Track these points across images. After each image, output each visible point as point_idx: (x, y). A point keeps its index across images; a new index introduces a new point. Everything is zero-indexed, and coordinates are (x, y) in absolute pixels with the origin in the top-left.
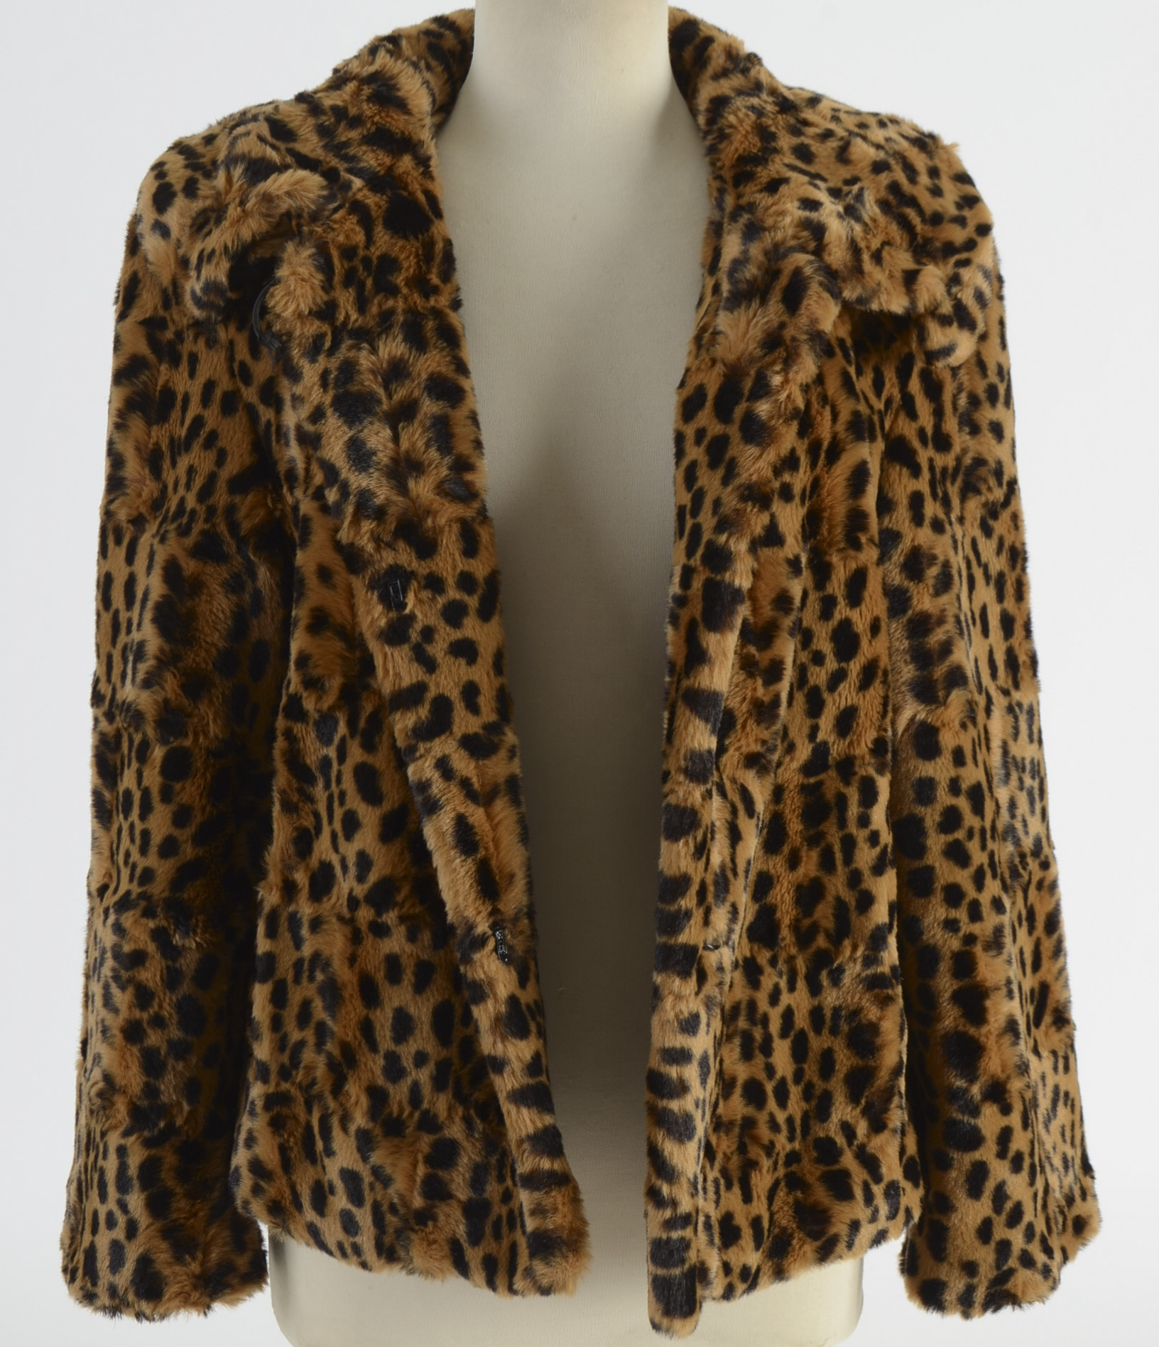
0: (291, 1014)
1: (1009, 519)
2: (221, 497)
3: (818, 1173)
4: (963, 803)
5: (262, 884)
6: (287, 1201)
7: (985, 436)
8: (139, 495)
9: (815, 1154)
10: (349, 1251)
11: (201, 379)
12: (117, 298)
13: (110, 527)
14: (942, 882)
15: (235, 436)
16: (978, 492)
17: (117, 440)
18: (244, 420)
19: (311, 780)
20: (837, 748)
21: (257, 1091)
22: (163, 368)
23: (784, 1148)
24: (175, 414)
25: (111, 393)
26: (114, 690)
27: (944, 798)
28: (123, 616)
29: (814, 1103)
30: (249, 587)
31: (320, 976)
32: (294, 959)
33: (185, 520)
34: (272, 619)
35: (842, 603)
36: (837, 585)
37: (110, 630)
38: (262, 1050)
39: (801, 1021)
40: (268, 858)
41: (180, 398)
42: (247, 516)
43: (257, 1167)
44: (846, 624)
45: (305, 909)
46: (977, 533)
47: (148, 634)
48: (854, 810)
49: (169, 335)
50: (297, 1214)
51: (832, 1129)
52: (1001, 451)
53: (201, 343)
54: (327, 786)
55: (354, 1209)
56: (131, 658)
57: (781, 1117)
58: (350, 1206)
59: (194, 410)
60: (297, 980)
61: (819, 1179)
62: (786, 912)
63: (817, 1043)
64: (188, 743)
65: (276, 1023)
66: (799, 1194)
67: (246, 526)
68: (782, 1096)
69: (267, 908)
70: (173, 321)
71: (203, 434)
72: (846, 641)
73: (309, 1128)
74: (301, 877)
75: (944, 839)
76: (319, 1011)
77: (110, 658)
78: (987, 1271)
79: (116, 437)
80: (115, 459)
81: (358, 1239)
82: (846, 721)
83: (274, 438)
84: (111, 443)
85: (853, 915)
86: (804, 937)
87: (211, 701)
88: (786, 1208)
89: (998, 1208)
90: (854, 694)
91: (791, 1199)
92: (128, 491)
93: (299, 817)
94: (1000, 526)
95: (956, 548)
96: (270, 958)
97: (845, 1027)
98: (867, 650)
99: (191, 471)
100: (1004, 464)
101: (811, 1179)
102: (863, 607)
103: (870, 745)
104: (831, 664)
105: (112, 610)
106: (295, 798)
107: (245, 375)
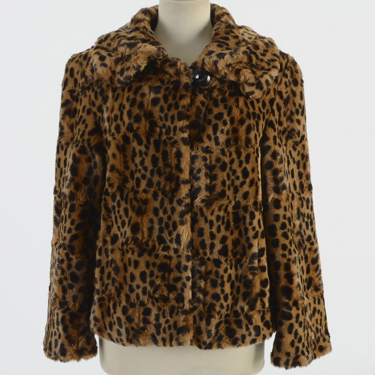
0: (105, 276)
1: (301, 146)
2: (86, 137)
3: (233, 320)
4: (287, 222)
5: (98, 241)
6: (103, 328)
7: (295, 123)
8: (68, 137)
9: (233, 315)
10: (119, 340)
11: (82, 106)
12: (62, 84)
13: (60, 145)
14: (281, 243)
15: (90, 120)
16: (292, 138)
17: (62, 122)
18: (93, 116)
19: (110, 212)
20: (243, 203)
21: (96, 297)
22: (74, 103)
23: (224, 313)
24: (77, 115)
25: (61, 109)
26: (61, 190)
27: (282, 220)
28: (63, 169)
29: (234, 300)
30: (93, 160)
31: (113, 265)
32: (106, 261)
33: (77, 143)
34: (100, 170)
35: (244, 162)
36: (243, 158)
37: (60, 173)
38: (98, 286)
39: (233, 278)
40: (99, 234)
41: (78, 111)
42: (93, 142)
43: (95, 319)
44: (245, 169)
45: (110, 247)
46: (292, 149)
47: (68, 174)
48: (248, 220)
49: (76, 94)
50: (105, 331)
51: (238, 308)
52: (300, 128)
53: (83, 96)
54: (115, 213)
55: (120, 329)
56: (65, 181)
57: (225, 304)
58: (119, 328)
59: (81, 113)
60: (107, 267)
61: (234, 322)
62: (230, 247)
63: (237, 284)
64: (75, 202)
65: (101, 279)
66: (228, 325)
67: (92, 144)
68: (226, 298)
69: (99, 247)
70: (77, 90)
71: (82, 120)
72: (245, 173)
73: (109, 307)
74: (108, 239)
75: (282, 231)
76: (113, 275)
77: (60, 181)
78: (293, 355)
79: (62, 121)
80: (61, 127)
81: (122, 337)
82: (246, 196)
83: (101, 121)
84: (60, 123)
85: (247, 249)
86: (234, 255)
87: (81, 191)
88: (223, 329)
89: (296, 337)
90: (248, 188)
91: (225, 327)
92: (65, 136)
93: (107, 222)
94: (299, 148)
95: (284, 152)
96: (100, 261)
97: (243, 280)
98: (251, 176)
99: (79, 130)
100: (300, 131)
101: (231, 321)
102: (250, 164)
103: (253, 202)
104: (241, 179)
105: (60, 168)
106: (106, 217)
107: (93, 104)
